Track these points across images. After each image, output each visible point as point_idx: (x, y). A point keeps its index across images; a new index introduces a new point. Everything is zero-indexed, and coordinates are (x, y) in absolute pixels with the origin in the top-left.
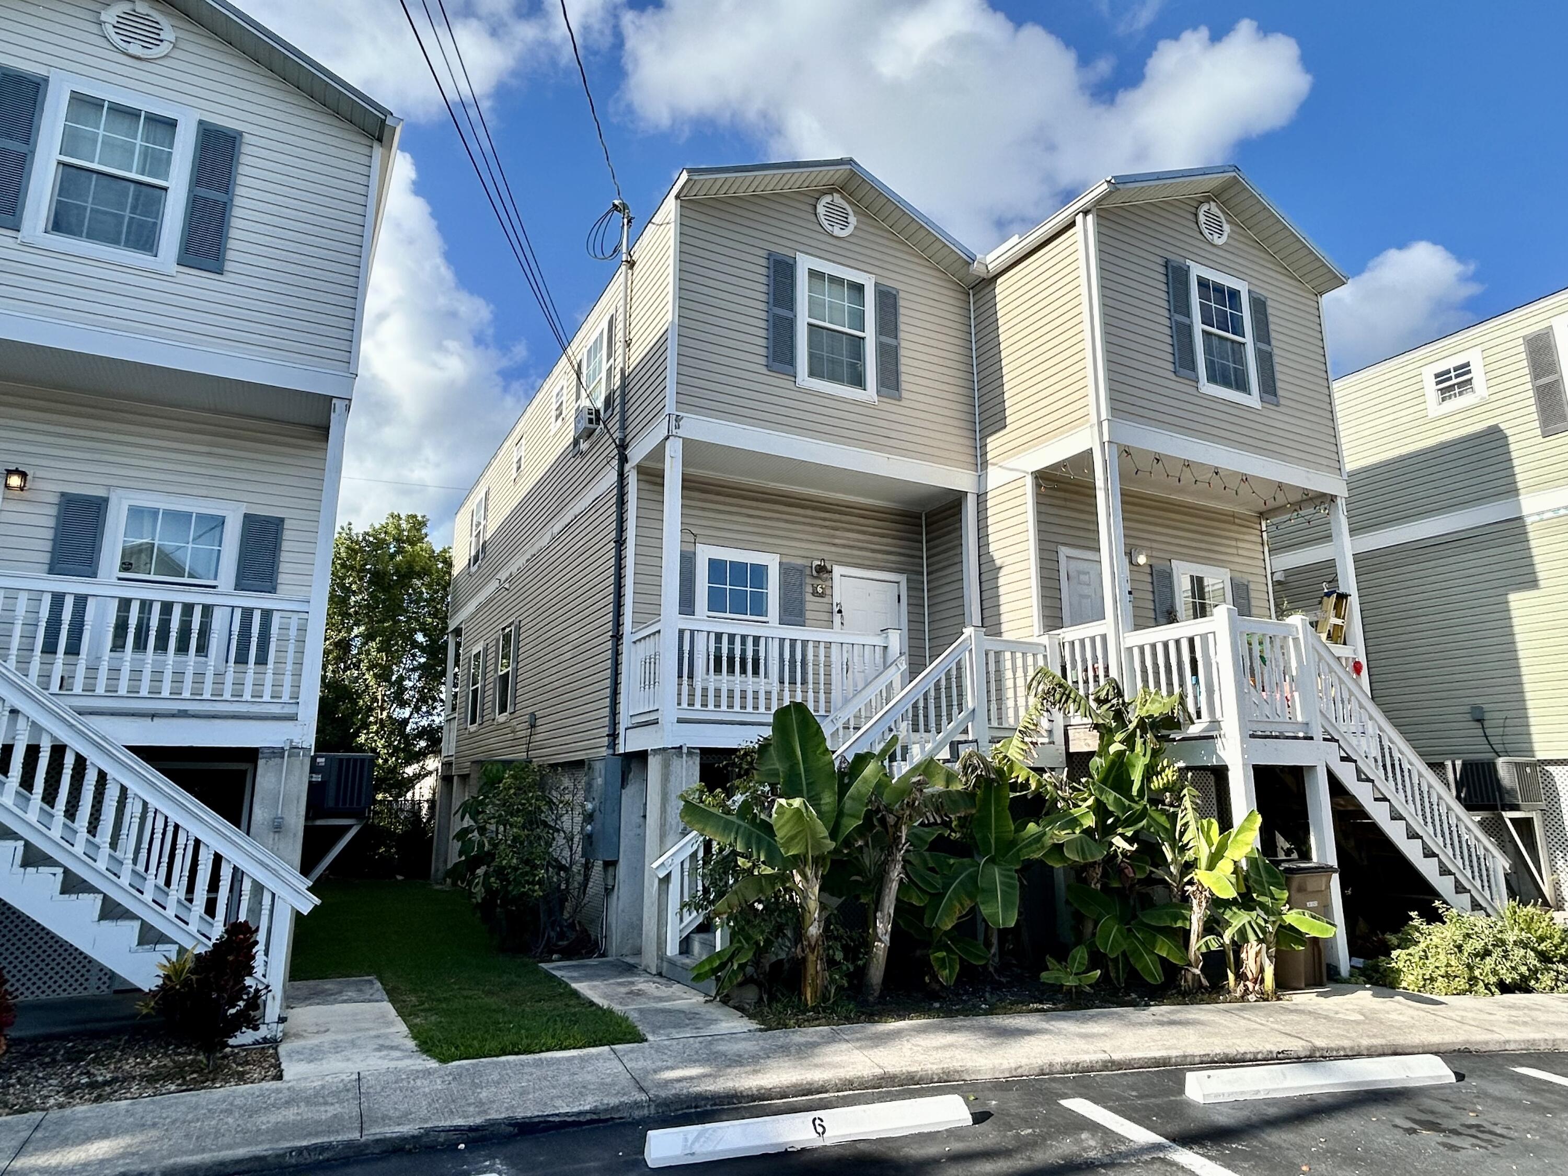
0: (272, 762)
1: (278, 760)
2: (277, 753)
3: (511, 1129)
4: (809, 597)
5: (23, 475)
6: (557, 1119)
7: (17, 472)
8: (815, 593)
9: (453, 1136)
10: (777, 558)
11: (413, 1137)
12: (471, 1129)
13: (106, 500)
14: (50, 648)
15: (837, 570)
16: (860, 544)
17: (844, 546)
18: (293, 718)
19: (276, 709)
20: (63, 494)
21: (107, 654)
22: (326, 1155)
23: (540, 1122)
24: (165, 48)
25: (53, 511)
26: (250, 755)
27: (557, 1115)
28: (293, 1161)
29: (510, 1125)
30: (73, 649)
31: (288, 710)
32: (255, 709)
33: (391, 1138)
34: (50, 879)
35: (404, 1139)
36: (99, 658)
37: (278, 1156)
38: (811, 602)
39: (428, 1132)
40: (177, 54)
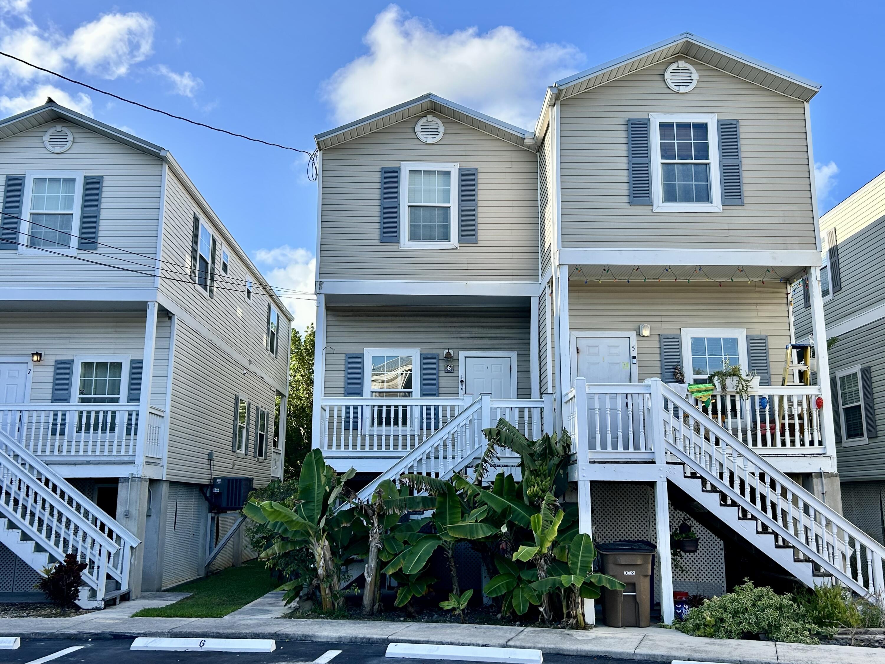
0: (125, 484)
1: (127, 483)
2: (126, 480)
3: (110, 636)
4: (442, 374)
5: (40, 355)
6: (129, 635)
7: (37, 354)
8: (447, 371)
9: (89, 636)
10: (418, 351)
11: (74, 634)
12: (96, 634)
13: (73, 361)
14: (54, 433)
15: (462, 355)
16: (480, 335)
17: (468, 338)
18: (133, 463)
19: (126, 459)
20: (56, 361)
21: (75, 434)
22: (44, 636)
23: (122, 635)
24: (69, 144)
25: (52, 369)
26: (115, 481)
27: (129, 633)
28: (33, 637)
29: (110, 634)
30: (62, 433)
31: (131, 459)
32: (117, 459)
33: (67, 634)
34: (17, 534)
35: (71, 635)
36: (72, 436)
37: (28, 634)
38: (444, 377)
39: (80, 633)
40: (75, 145)
